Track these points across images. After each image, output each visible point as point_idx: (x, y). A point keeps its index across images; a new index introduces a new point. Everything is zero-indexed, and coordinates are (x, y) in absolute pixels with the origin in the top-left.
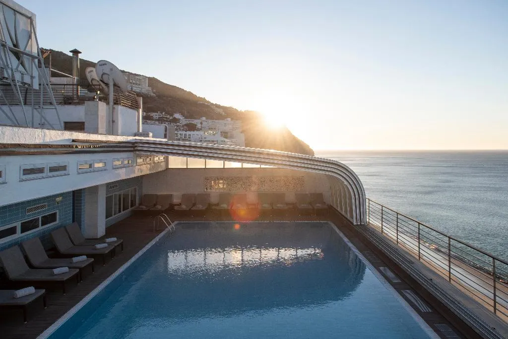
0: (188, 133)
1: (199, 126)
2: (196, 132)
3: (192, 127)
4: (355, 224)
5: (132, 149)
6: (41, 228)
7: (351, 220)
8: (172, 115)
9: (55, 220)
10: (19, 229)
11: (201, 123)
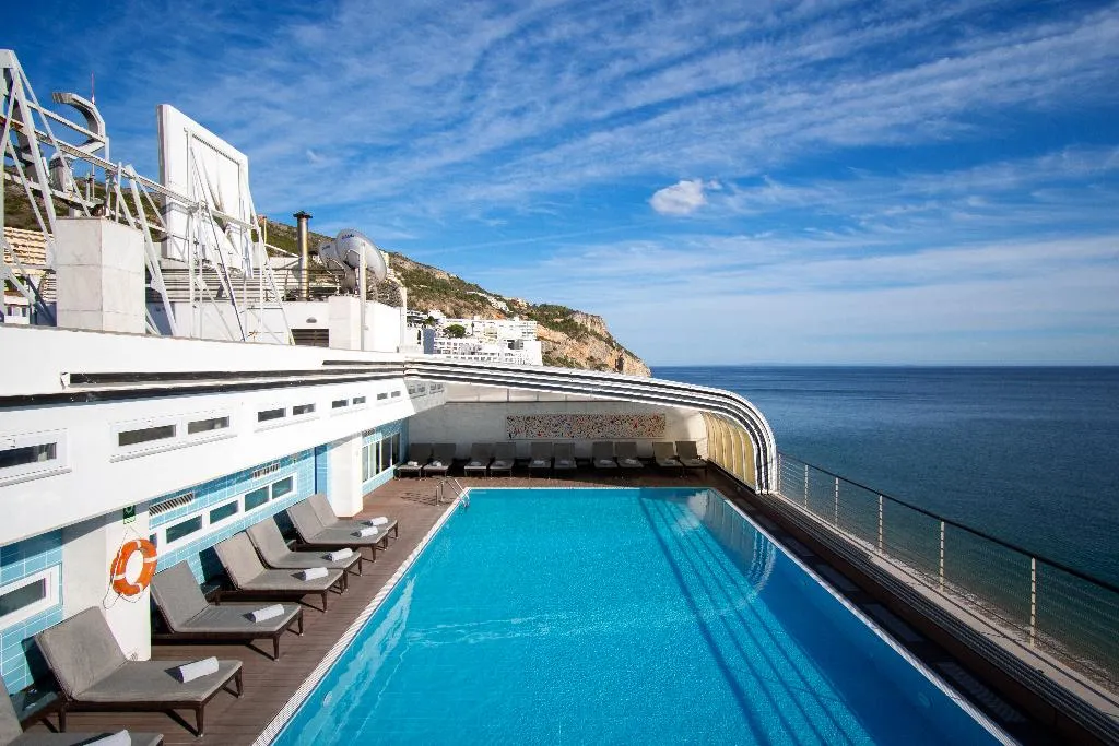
0: (454, 340)
1: (469, 330)
2: (463, 340)
3: (458, 332)
4: (758, 492)
5: (401, 373)
6: (272, 502)
7: (752, 487)
8: (426, 312)
9: (289, 488)
10: (241, 506)
11: (473, 325)
